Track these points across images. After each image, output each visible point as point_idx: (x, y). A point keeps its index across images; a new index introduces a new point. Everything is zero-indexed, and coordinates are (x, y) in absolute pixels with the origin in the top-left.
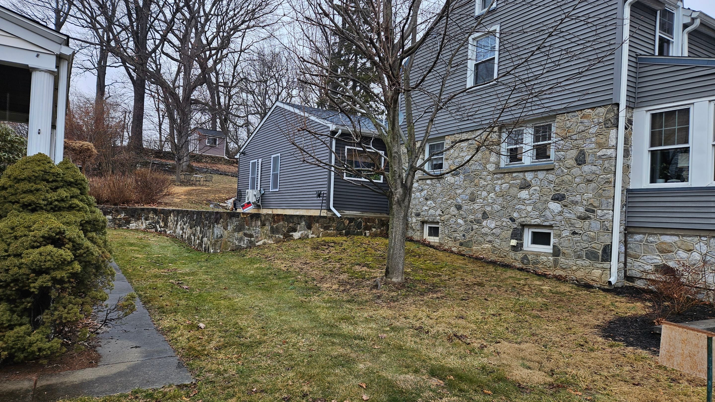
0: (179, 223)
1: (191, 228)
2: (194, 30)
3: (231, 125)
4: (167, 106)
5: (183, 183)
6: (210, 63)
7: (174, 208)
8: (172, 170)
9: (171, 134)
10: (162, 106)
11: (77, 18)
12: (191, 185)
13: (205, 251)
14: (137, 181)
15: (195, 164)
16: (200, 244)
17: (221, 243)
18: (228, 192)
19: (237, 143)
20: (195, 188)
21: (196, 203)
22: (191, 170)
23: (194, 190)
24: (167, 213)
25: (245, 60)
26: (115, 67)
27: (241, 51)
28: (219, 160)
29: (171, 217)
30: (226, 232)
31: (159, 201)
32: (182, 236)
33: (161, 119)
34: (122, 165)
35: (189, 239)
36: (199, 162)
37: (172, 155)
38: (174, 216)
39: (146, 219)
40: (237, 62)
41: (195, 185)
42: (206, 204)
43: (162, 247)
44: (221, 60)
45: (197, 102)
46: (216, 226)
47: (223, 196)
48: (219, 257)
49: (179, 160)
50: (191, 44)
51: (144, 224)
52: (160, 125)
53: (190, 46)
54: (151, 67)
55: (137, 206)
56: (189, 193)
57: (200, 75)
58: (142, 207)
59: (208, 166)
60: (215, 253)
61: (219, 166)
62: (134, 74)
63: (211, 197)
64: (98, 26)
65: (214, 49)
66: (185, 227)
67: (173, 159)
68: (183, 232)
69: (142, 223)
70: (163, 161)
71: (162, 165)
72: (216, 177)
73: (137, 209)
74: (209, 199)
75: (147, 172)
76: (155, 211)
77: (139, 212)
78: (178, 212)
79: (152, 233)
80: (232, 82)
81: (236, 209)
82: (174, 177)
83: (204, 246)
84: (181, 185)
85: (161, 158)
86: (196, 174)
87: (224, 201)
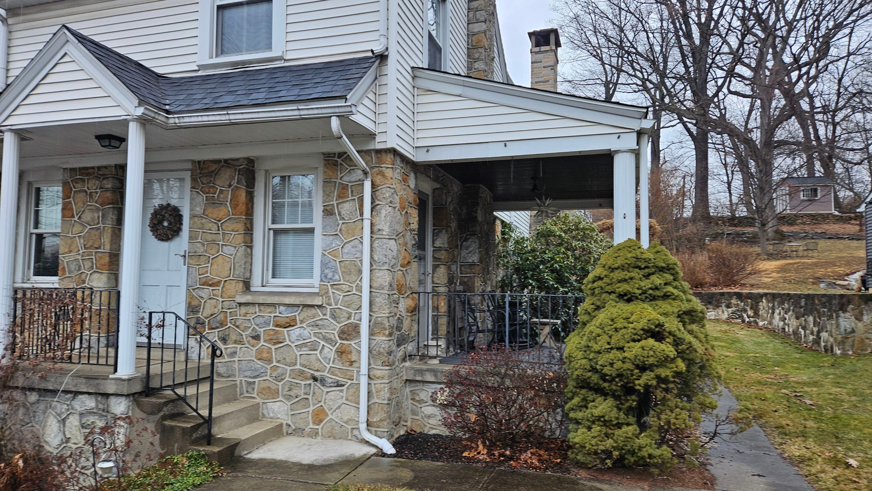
0: (777, 311)
1: (797, 318)
2: (770, 51)
3: (838, 165)
4: (739, 156)
5: (771, 256)
6: (800, 87)
7: (766, 291)
8: (753, 240)
9: (746, 192)
10: (730, 160)
11: (628, 84)
12: (785, 258)
13: (826, 351)
14: (710, 258)
15: (785, 229)
16: (817, 341)
17: (853, 341)
18: (848, 263)
19: (851, 190)
20: (791, 261)
21: (797, 283)
22: (781, 237)
23: (790, 264)
24: (756, 299)
25: (856, 66)
26: (673, 126)
27: (849, 54)
28: (826, 218)
29: (764, 304)
30: (860, 324)
31: (742, 282)
32: (784, 329)
33: (730, 176)
34: (689, 240)
35: (796, 333)
36: (791, 224)
37: (750, 220)
38: (768, 302)
39: (728, 306)
40: (843, 72)
41: (790, 257)
42: (814, 283)
43: (757, 344)
44: (815, 78)
45: (783, 143)
46: (842, 315)
47: (841, 270)
48: (854, 362)
49: (763, 225)
50: (769, 69)
51: (726, 313)
52: (729, 184)
53: (768, 73)
54: (714, 113)
55: (713, 290)
56: (782, 270)
57: (785, 106)
58: (721, 291)
59: (807, 228)
60: (844, 355)
61: (826, 227)
62: (694, 129)
63: (820, 272)
64: (650, 86)
65: (806, 64)
66: (787, 316)
67: (752, 225)
68: (785, 324)
69: (723, 312)
70: (738, 229)
71: (738, 235)
72: (822, 244)
73: (714, 294)
74: (817, 275)
75: (722, 245)
76: (739, 296)
77: (719, 297)
78: (774, 296)
79: (738, 324)
80: (837, 103)
81: (867, 289)
82: (757, 249)
83: (823, 344)
84: (768, 259)
85: (735, 226)
86: (790, 242)
87: (842, 277)
